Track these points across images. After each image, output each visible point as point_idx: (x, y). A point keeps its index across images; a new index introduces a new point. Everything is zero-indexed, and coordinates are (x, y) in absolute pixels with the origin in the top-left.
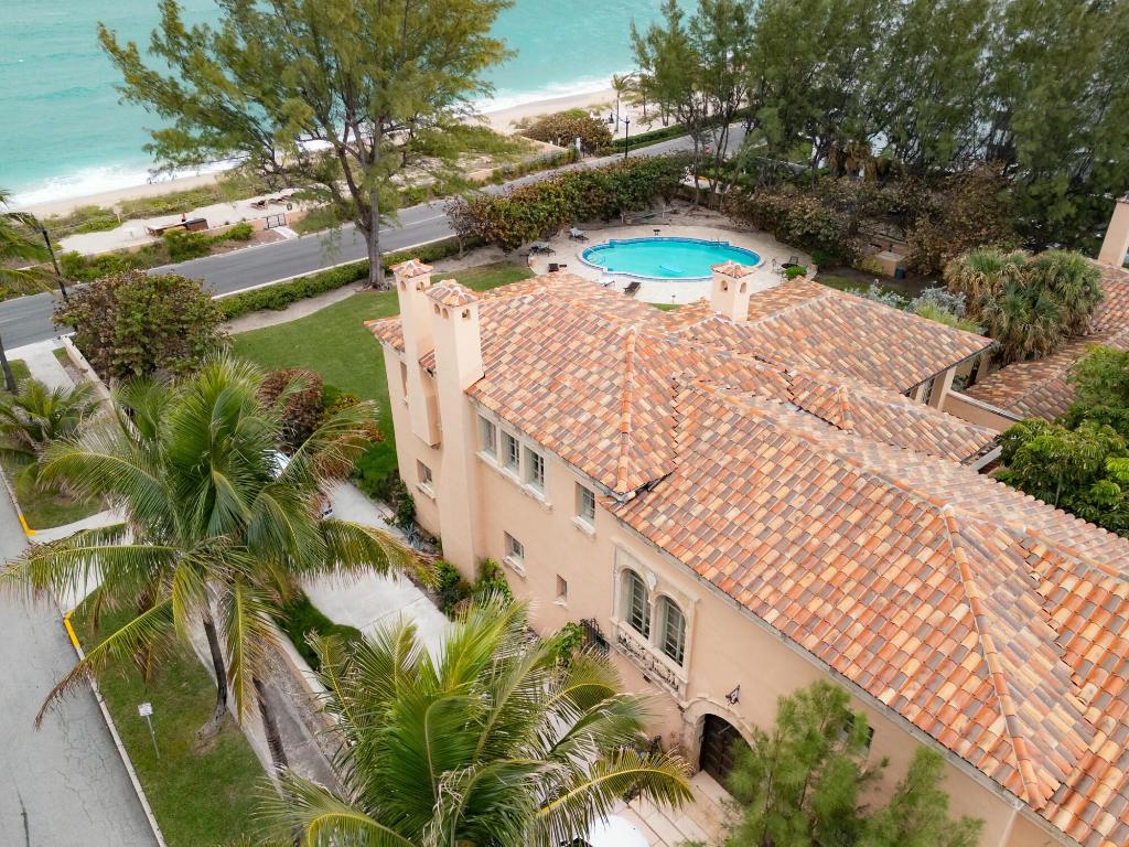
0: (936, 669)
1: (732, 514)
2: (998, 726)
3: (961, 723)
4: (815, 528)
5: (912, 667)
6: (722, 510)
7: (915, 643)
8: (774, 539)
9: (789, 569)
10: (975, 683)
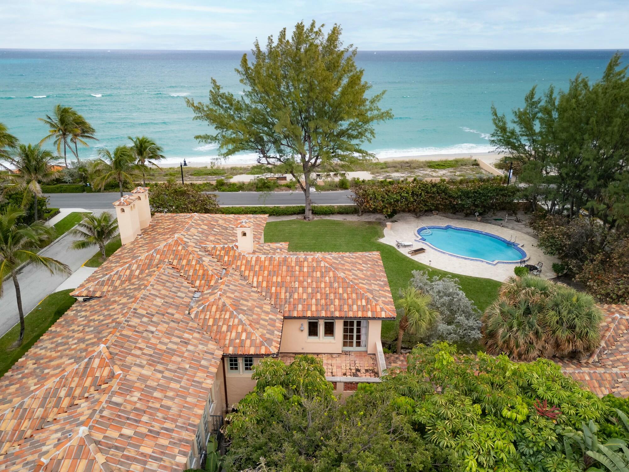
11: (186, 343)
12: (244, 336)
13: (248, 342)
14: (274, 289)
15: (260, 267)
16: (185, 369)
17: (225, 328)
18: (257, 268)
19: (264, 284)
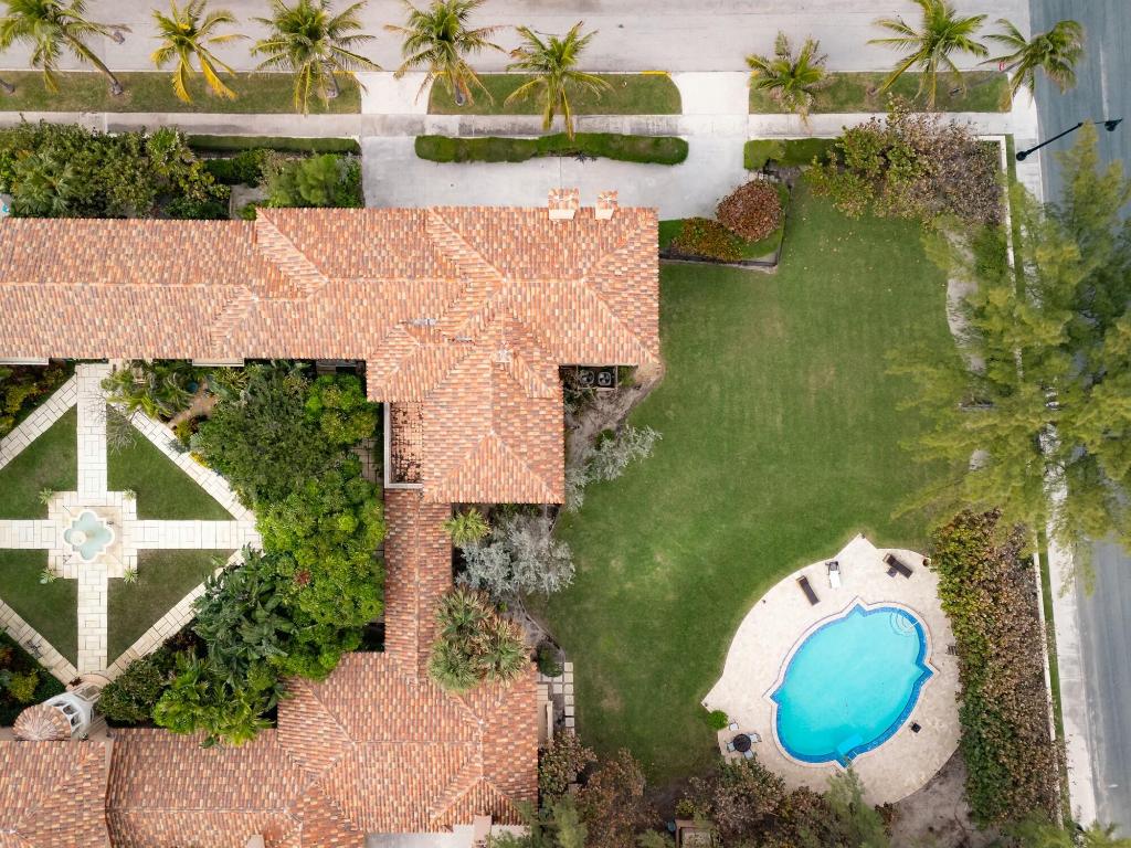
0: (298, 227)
1: (393, 235)
2: (276, 221)
3: (284, 217)
4: (363, 247)
5: (305, 222)
6: (397, 234)
7: (308, 230)
8: (372, 235)
9: (359, 228)
10: (287, 229)
11: (364, 330)
12: (381, 373)
13: (375, 377)
14: (450, 390)
15: (475, 374)
16: (335, 337)
17: (387, 356)
18: (472, 371)
19: (454, 381)
